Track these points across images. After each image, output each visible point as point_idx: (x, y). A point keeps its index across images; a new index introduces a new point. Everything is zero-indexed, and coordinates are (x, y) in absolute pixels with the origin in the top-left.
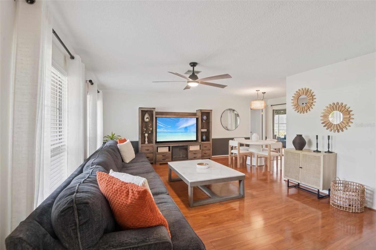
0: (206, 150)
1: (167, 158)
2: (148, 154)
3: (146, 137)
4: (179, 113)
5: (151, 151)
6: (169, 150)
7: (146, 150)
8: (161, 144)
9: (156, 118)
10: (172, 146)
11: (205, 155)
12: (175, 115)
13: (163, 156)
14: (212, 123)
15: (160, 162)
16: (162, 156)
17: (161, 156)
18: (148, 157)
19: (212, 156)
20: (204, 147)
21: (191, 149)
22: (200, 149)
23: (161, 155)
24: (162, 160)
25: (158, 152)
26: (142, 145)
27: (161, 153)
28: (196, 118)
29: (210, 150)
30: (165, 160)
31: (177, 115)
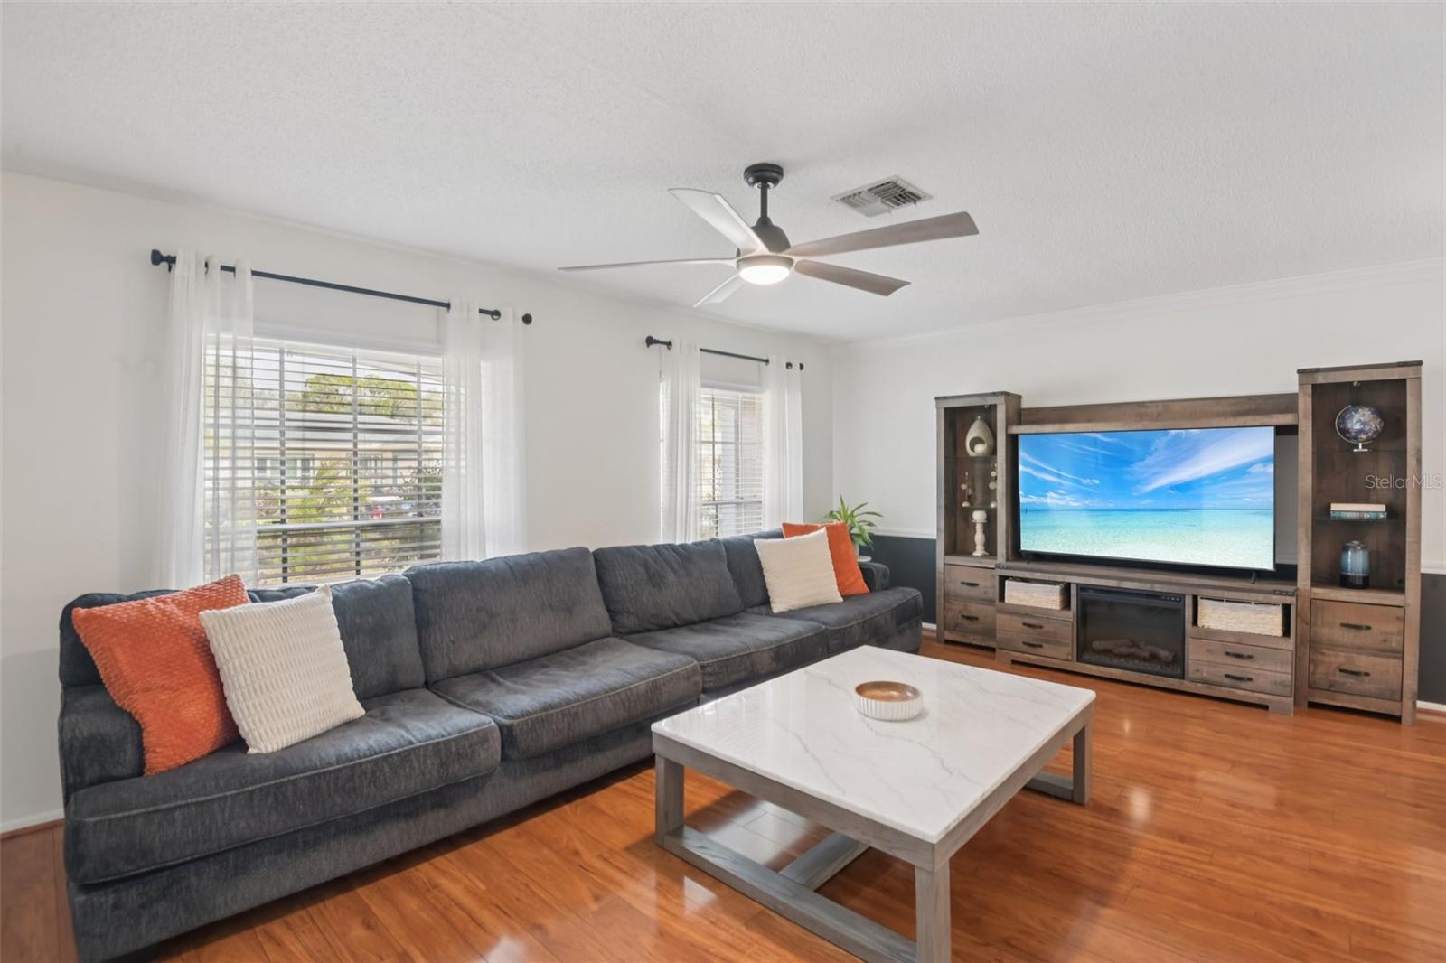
0: (1361, 649)
1: (1048, 642)
2: (973, 605)
3: (979, 528)
4: (1166, 404)
5: (985, 593)
6: (1066, 604)
7: (963, 583)
8: (1033, 565)
9: (1013, 441)
10: (1078, 584)
11: (1350, 681)
12: (1141, 417)
13: (1025, 624)
14: (1419, 461)
15: (1016, 654)
16: (1021, 625)
17: (1017, 623)
18: (973, 615)
19: (1421, 704)
20: (1343, 625)
21: (1207, 619)
22: (1286, 633)
23: (1015, 618)
24: (1024, 643)
25: (1006, 601)
26: (947, 557)
27: (1017, 611)
28: (1273, 428)
29: (1399, 654)
30: (1039, 650)
31: (1158, 417)
